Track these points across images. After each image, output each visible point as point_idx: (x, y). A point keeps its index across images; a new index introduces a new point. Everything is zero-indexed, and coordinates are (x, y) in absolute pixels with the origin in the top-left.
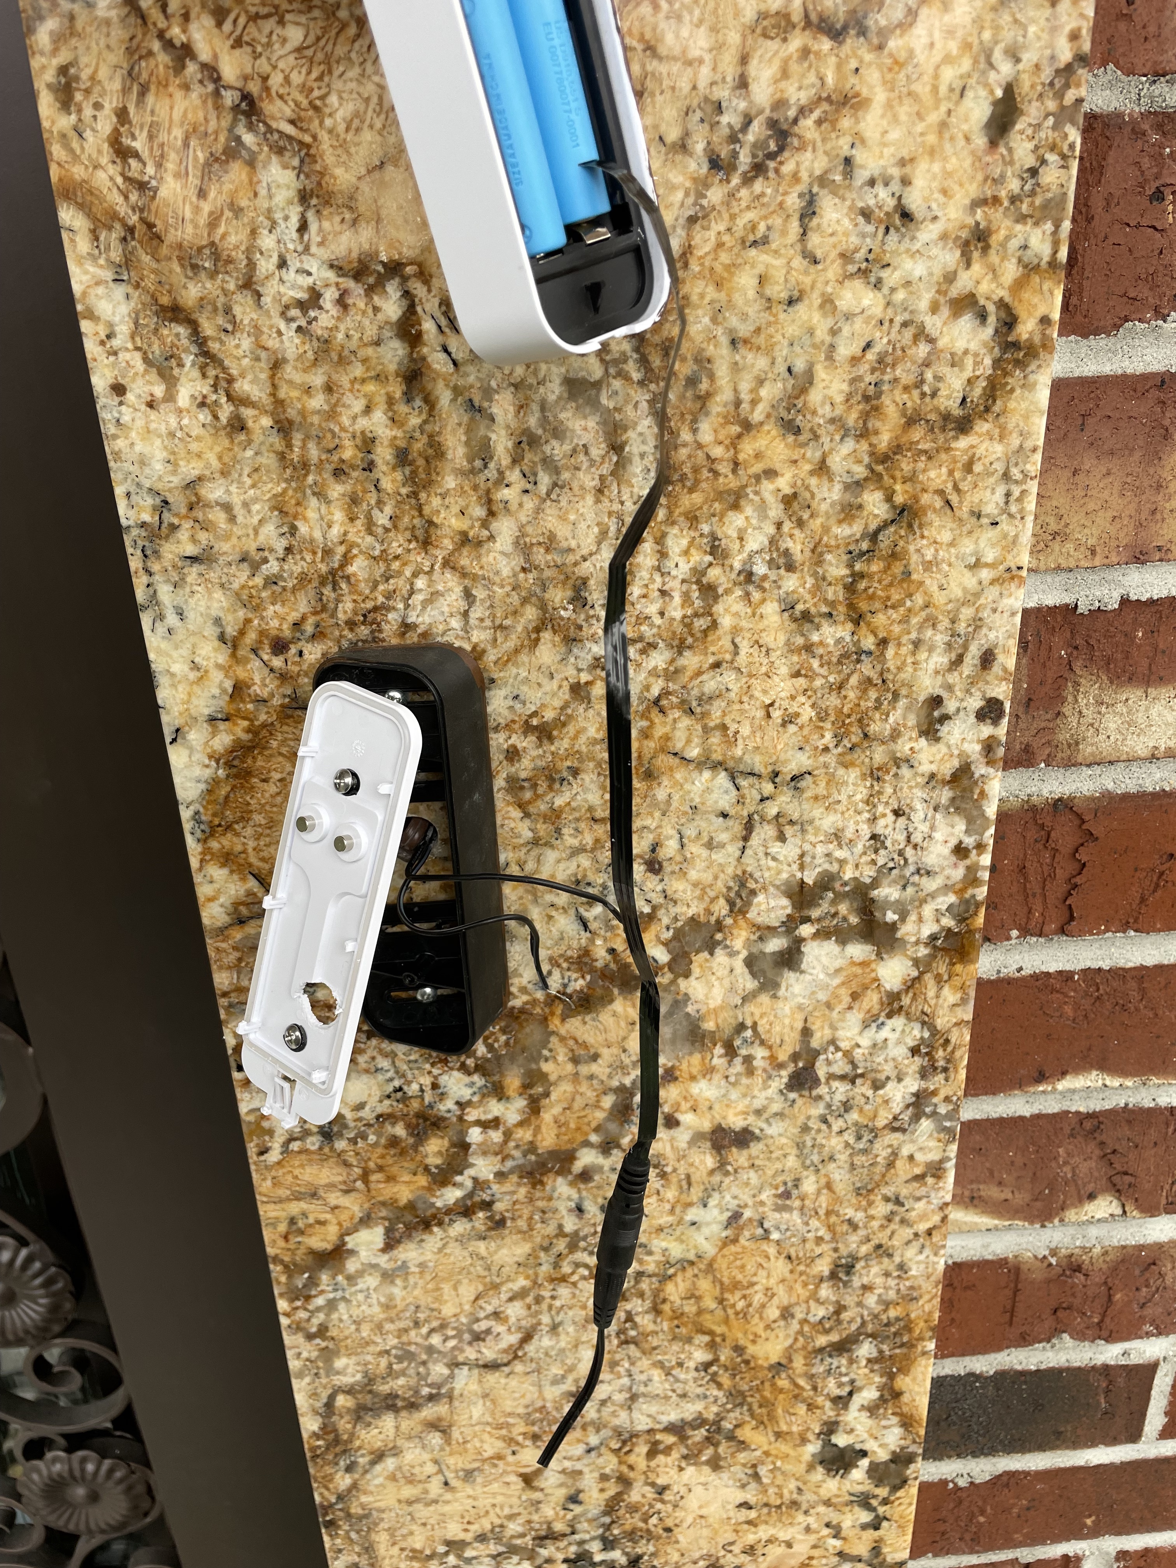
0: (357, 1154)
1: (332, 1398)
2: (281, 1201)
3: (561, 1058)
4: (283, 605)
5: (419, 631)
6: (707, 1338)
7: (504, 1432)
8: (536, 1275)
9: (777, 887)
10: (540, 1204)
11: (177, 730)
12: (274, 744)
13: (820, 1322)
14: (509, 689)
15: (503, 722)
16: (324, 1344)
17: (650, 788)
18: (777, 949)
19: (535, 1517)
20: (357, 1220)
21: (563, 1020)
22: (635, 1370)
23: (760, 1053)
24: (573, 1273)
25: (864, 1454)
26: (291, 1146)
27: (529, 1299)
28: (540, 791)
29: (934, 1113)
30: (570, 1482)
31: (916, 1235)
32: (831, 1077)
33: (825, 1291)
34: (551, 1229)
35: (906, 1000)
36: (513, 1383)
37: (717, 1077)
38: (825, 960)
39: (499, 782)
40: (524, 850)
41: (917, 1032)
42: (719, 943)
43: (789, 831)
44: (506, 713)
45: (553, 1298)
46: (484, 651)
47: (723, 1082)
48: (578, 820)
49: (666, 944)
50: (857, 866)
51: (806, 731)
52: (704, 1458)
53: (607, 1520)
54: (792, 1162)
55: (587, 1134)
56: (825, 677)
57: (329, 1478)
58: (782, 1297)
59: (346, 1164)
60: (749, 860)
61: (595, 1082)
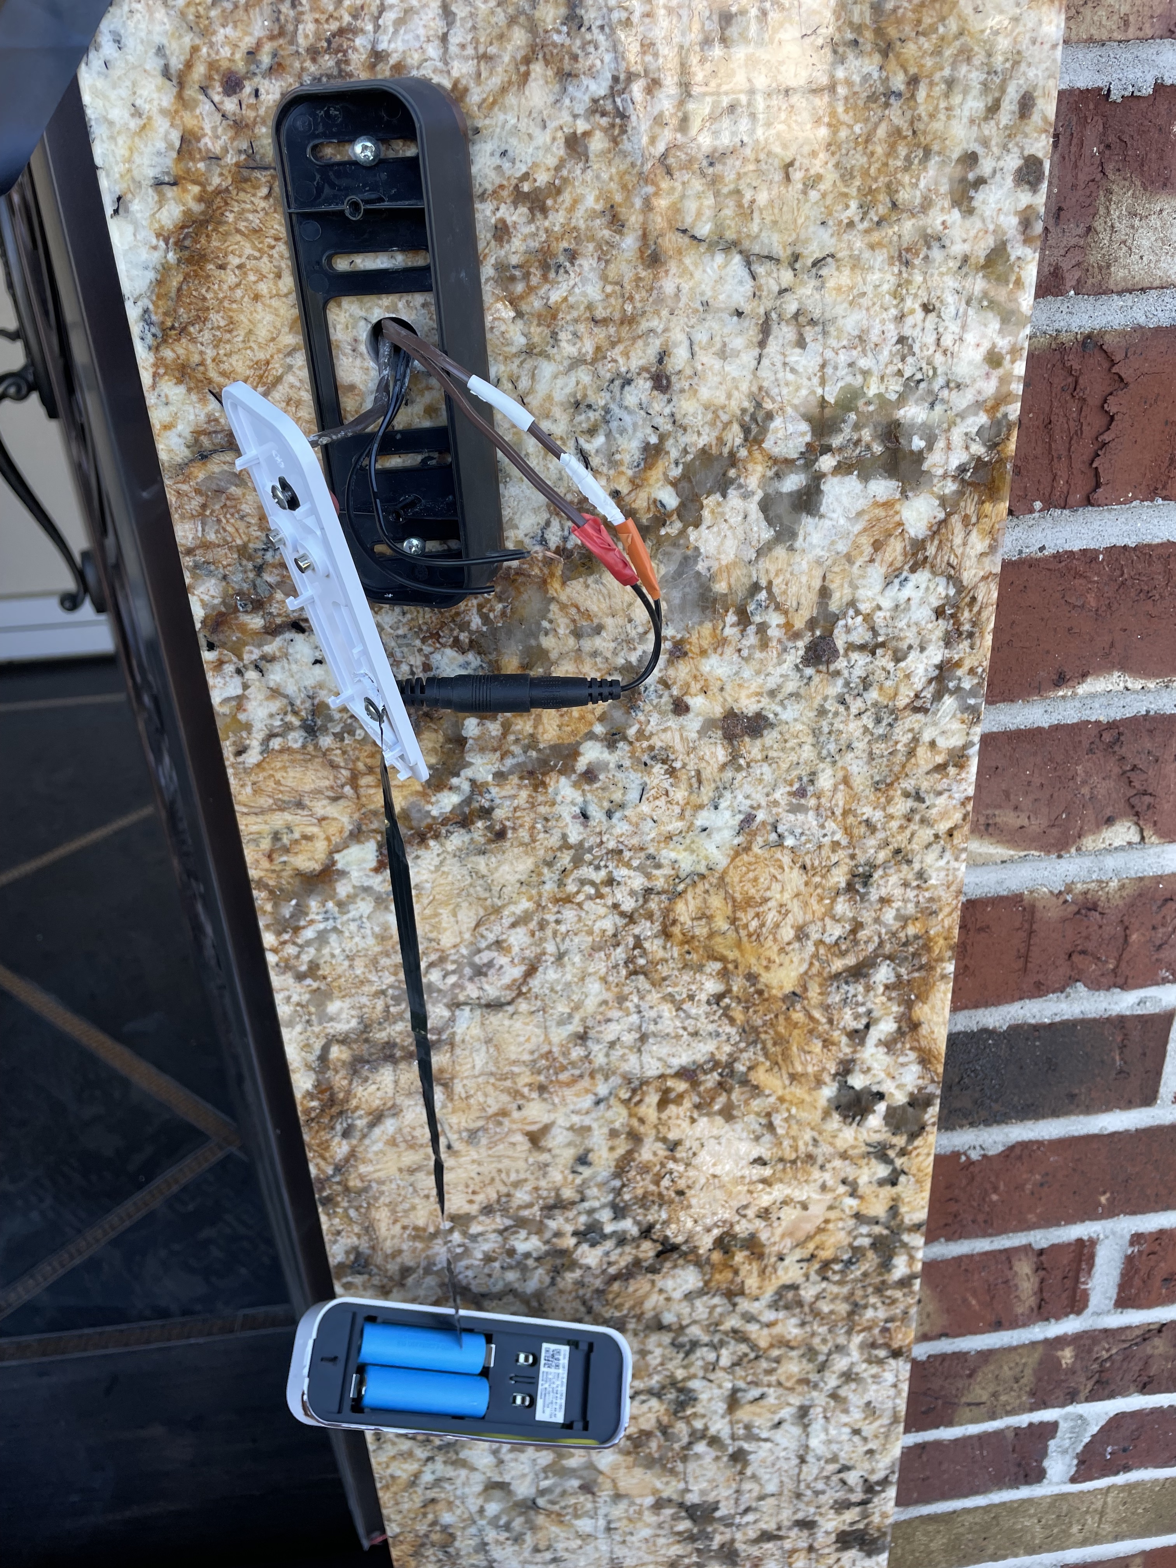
0: (344, 753)
1: (326, 1049)
2: (262, 812)
3: (561, 631)
4: (235, 27)
5: (392, 61)
6: (718, 966)
7: (508, 1083)
8: (540, 895)
9: (795, 407)
10: (542, 810)
11: (119, 199)
12: (230, 217)
13: (836, 943)
14: (496, 140)
15: (490, 187)
16: (315, 985)
17: (656, 278)
18: (795, 488)
19: (543, 1183)
20: (347, 833)
21: (564, 583)
22: (644, 1006)
23: (775, 619)
24: (578, 892)
25: (880, 1096)
26: (271, 744)
27: (533, 925)
28: (535, 280)
29: (958, 689)
30: (578, 1140)
31: (937, 836)
32: (851, 647)
33: (842, 907)
34: (554, 840)
35: (931, 550)
36: (518, 1024)
37: (729, 651)
38: (845, 501)
39: (487, 271)
40: (517, 362)
41: (942, 590)
42: (732, 482)
43: (809, 333)
44: (492, 175)
45: (558, 922)
46: (466, 90)
47: (735, 656)
48: (576, 321)
49: (674, 484)
50: (882, 378)
51: (828, 202)
52: (717, 1107)
53: (617, 1183)
54: (807, 753)
55: (591, 724)
56: (850, 127)
57: (325, 1146)
58: (797, 915)
59: (334, 766)
60: (765, 372)
61: (599, 660)
